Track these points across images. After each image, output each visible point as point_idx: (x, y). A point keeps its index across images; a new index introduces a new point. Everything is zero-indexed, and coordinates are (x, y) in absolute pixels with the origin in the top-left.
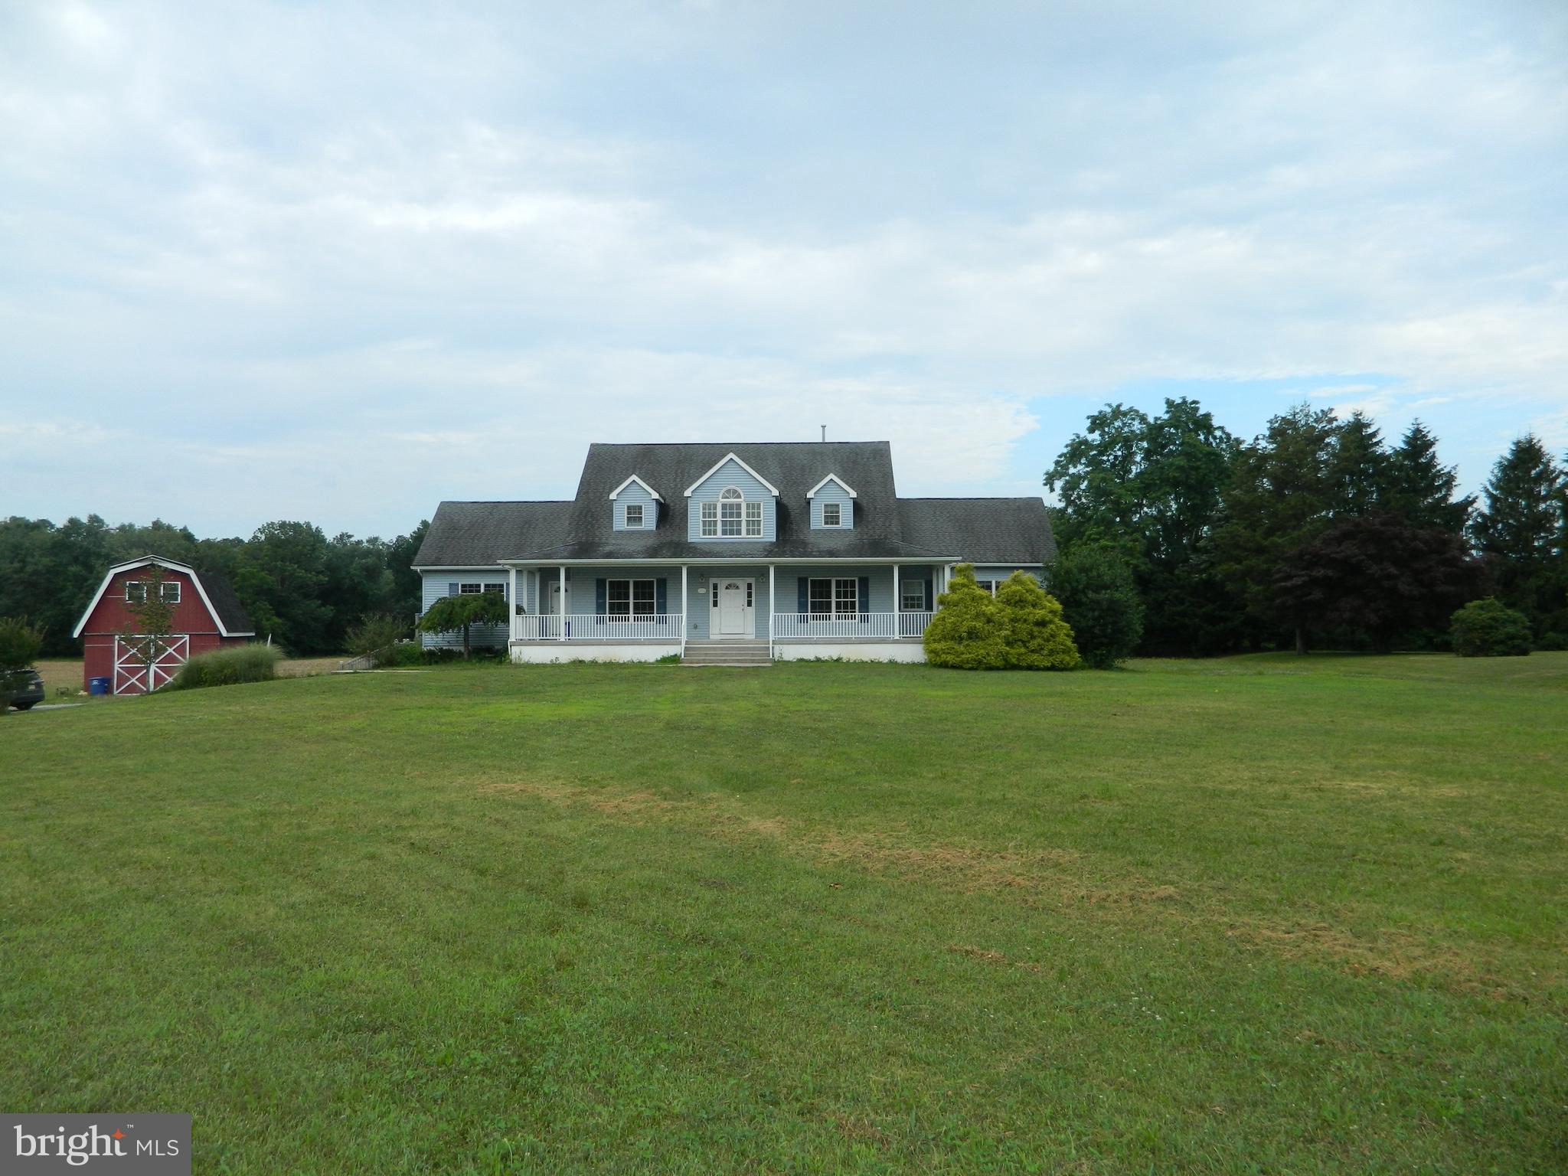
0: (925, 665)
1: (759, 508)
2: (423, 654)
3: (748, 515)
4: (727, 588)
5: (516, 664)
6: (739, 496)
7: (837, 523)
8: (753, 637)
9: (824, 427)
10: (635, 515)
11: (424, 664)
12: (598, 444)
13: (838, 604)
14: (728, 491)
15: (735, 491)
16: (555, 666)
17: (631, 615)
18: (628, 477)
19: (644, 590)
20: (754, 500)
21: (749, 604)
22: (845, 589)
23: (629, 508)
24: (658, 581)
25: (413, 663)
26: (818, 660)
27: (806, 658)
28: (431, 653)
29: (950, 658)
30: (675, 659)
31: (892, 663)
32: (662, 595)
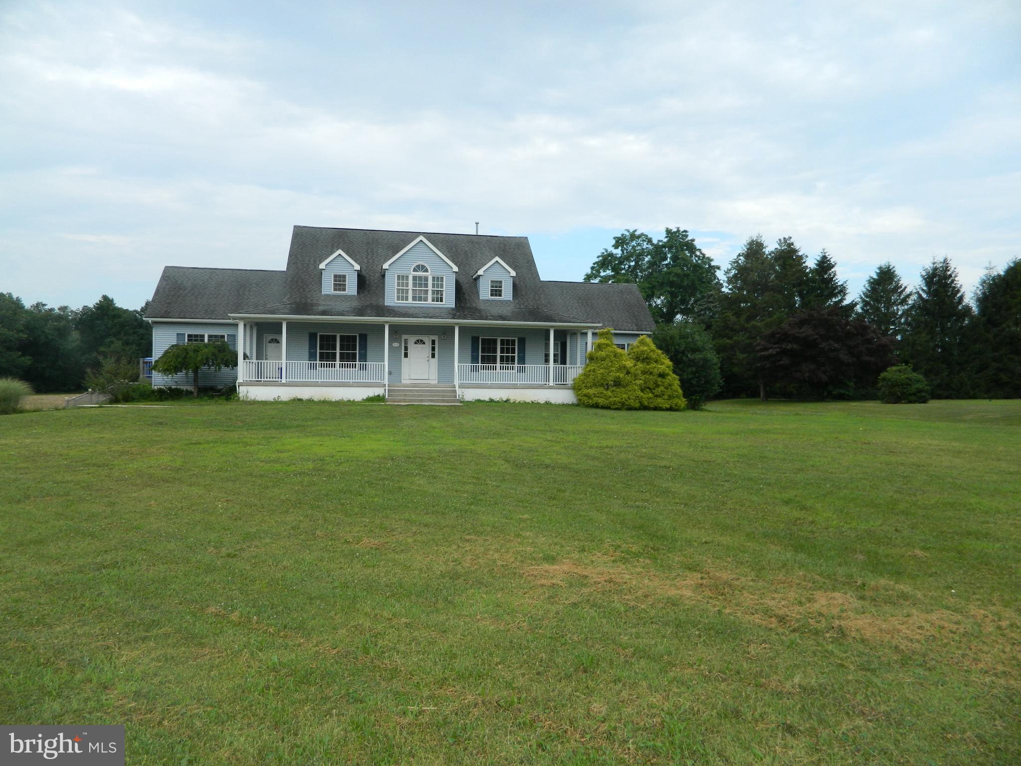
0: (573, 404)
1: (442, 281)
2: (153, 392)
3: (433, 286)
4: (415, 343)
5: (243, 401)
6: (426, 271)
7: (500, 295)
8: (436, 382)
9: (477, 224)
10: (340, 281)
11: (156, 400)
12: (299, 226)
13: (502, 357)
14: (418, 266)
15: (423, 267)
16: (276, 403)
17: (338, 362)
18: (335, 252)
19: (349, 343)
20: (439, 274)
21: (433, 356)
22: (508, 346)
23: (335, 276)
24: (361, 335)
25: (145, 399)
26: (492, 401)
27: (482, 399)
28: (161, 391)
29: (601, 401)
30: (378, 399)
31: (547, 403)
32: (364, 347)
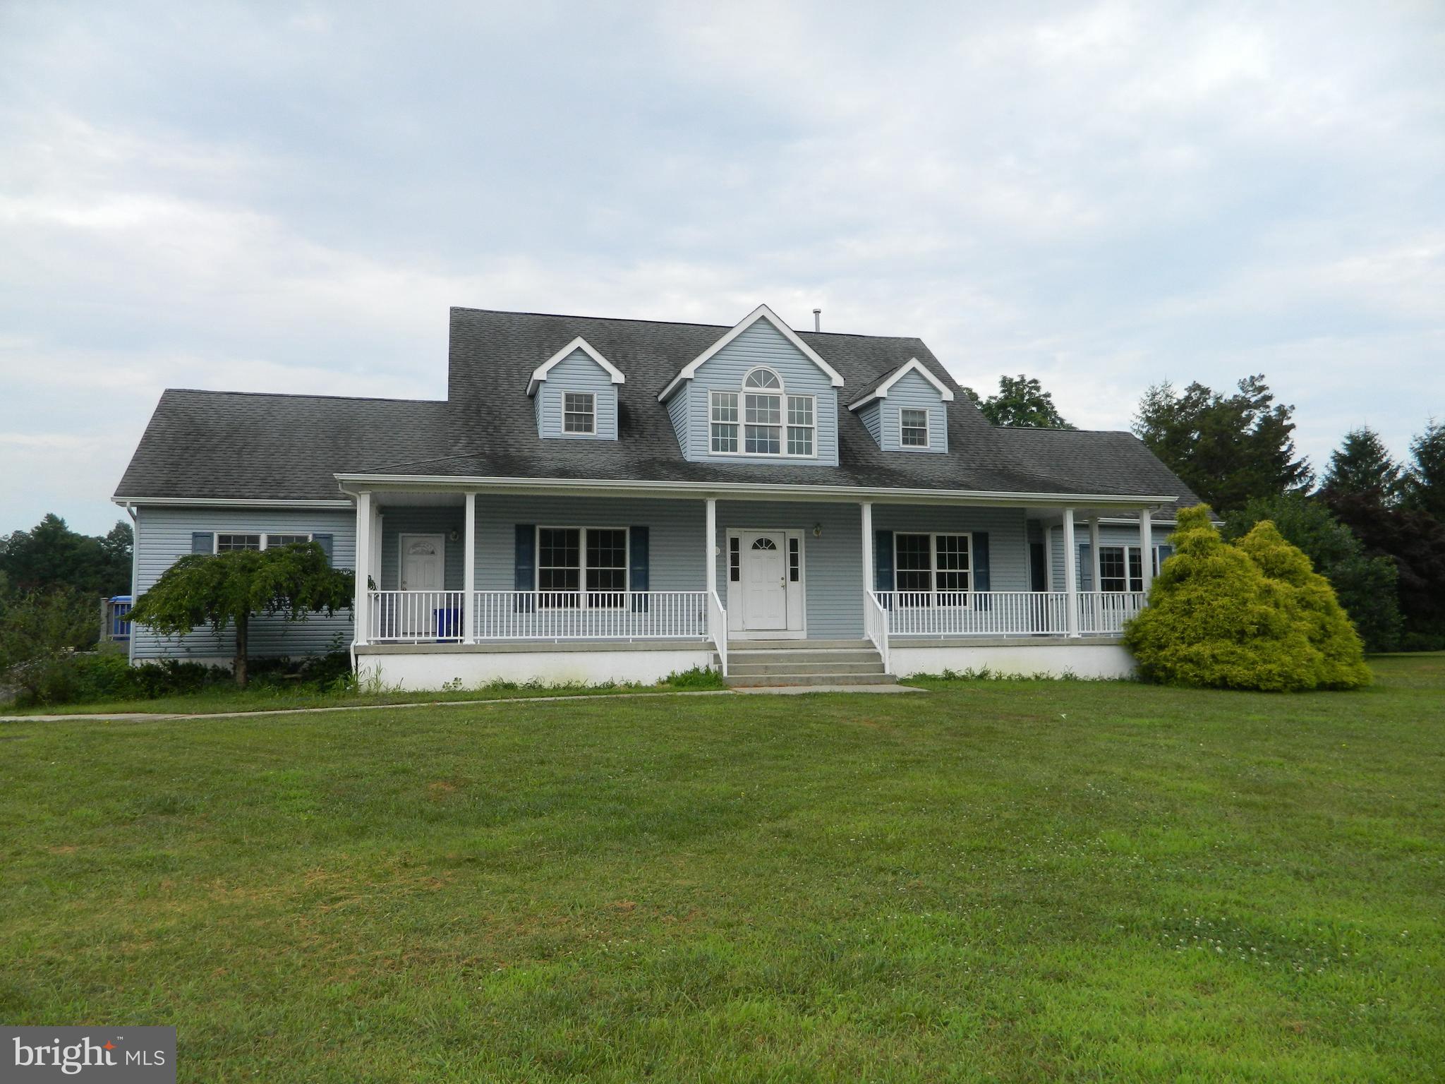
0: (1122, 681)
1: (809, 407)
2: (131, 674)
3: (791, 420)
4: (755, 547)
5: (368, 693)
6: (775, 384)
7: (922, 442)
8: (803, 635)
9: (817, 312)
10: (579, 411)
11: (139, 696)
12: (463, 309)
13: (940, 577)
14: (757, 374)
15: (768, 375)
16: (453, 695)
17: (583, 592)
18: (566, 342)
19: (607, 548)
20: (800, 391)
21: (794, 576)
22: (952, 552)
23: (569, 397)
24: (634, 530)
25: (110, 693)
26: (950, 677)
27: (929, 673)
28: (150, 673)
31: (1069, 679)
32: (642, 558)
